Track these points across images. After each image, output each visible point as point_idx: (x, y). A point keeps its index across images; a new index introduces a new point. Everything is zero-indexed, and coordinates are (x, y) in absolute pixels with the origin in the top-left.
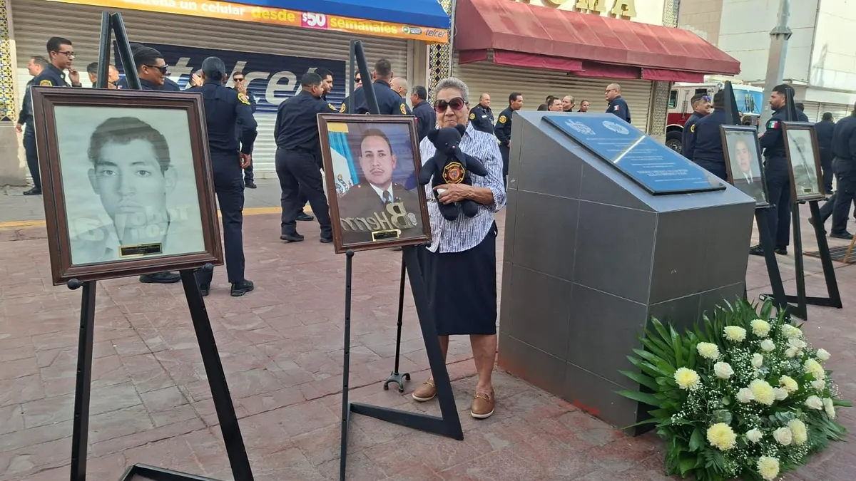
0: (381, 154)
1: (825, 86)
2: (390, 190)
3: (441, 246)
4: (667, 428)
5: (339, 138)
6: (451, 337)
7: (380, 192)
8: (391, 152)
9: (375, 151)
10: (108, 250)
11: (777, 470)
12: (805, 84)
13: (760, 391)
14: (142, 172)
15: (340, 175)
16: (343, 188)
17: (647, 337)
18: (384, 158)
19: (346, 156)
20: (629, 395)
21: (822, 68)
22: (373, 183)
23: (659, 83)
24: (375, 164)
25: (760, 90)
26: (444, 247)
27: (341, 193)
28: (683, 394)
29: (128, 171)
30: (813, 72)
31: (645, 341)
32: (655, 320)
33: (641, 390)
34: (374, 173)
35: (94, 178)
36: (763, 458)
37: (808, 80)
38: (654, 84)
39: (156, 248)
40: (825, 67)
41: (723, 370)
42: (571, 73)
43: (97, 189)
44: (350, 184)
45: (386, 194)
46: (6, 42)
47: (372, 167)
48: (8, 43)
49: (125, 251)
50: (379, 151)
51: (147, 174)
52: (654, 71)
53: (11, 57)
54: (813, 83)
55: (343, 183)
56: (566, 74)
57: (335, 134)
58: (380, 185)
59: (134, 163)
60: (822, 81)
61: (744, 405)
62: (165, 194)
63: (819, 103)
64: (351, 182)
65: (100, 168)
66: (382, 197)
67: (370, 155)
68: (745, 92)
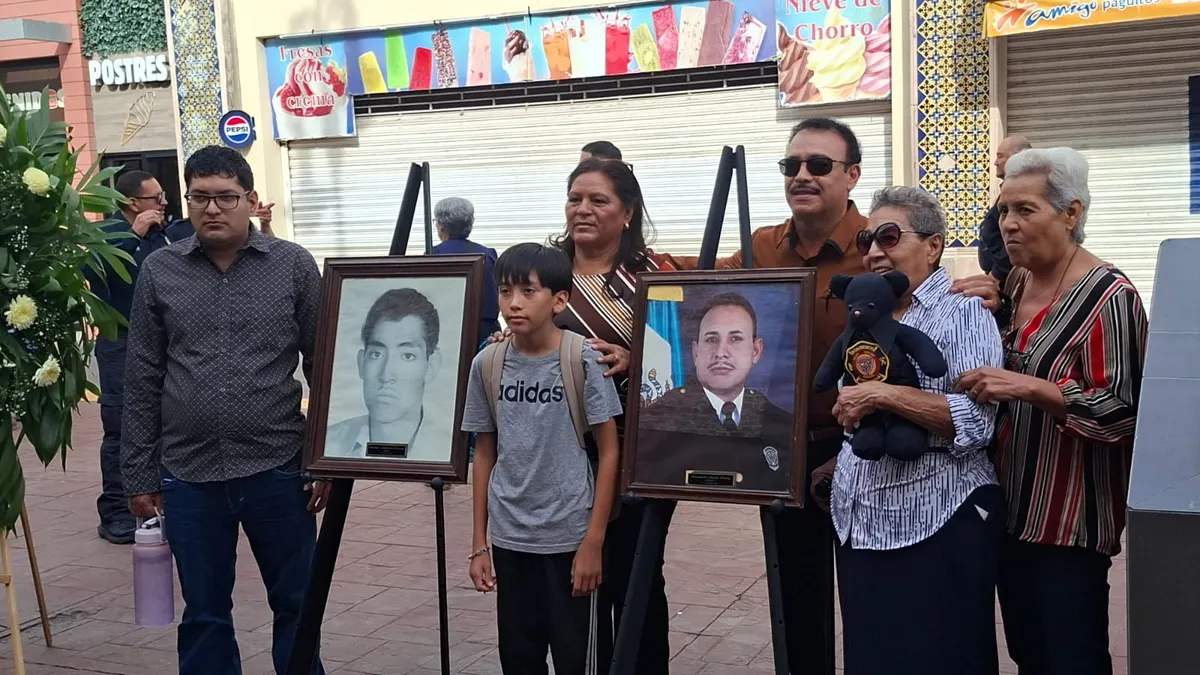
0: (735, 337)
2: (739, 401)
3: (854, 535)
5: (665, 310)
7: (717, 402)
8: (755, 337)
9: (724, 331)
10: (358, 446)
14: (408, 355)
15: (653, 372)
16: (655, 391)
18: (741, 345)
19: (671, 341)
22: (710, 389)
24: (721, 353)
26: (861, 538)
27: (649, 399)
29: (394, 352)
34: (713, 369)
35: (362, 359)
39: (400, 450)
43: (363, 373)
44: (667, 386)
45: (729, 407)
46: (985, 111)
47: (713, 361)
48: (988, 112)
49: (373, 449)
50: (732, 333)
51: (412, 357)
53: (991, 137)
55: (656, 384)
57: (659, 303)
58: (720, 392)
59: (402, 345)
62: (424, 383)
64: (671, 382)
65: (371, 348)
66: (719, 413)
67: (714, 339)
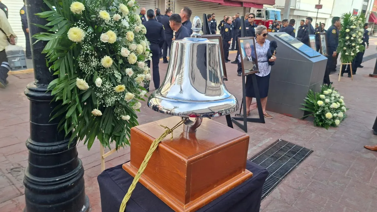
1: (301, 9)
4: (316, 115)
6: (253, 98)
11: (339, 123)
12: (294, 8)
13: (335, 105)
17: (308, 94)
20: (303, 109)
21: (300, 2)
22: (248, 56)
23: (247, 8)
25: (279, 10)
28: (319, 107)
30: (297, 4)
31: (308, 95)
32: (310, 90)
33: (306, 108)
36: (336, 120)
37: (295, 7)
38: (245, 8)
40: (301, 2)
41: (327, 100)
42: (220, 4)
52: (247, 4)
54: (297, 8)
56: (218, 4)
60: (299, 7)
61: (331, 109)
63: (298, 16)
66: (250, 60)
67: (247, 48)
68: (274, 11)
